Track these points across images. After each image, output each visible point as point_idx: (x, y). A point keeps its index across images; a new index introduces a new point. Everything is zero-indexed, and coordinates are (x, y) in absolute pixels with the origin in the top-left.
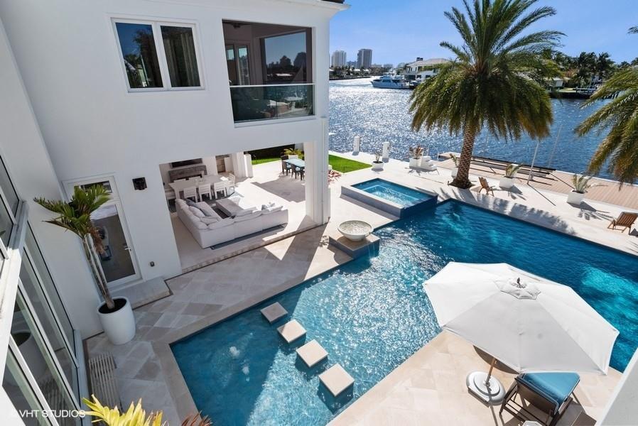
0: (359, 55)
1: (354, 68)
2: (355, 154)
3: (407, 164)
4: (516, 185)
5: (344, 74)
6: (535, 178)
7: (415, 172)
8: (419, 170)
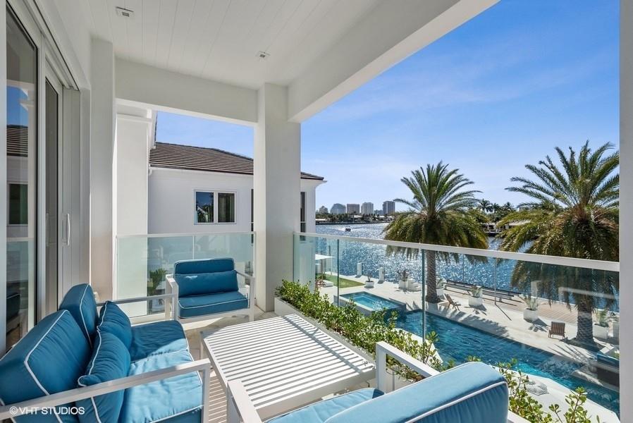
0: (384, 205)
1: (378, 215)
2: (358, 277)
3: (397, 286)
4: (483, 304)
5: (371, 219)
6: (503, 300)
7: (402, 292)
8: (405, 290)
